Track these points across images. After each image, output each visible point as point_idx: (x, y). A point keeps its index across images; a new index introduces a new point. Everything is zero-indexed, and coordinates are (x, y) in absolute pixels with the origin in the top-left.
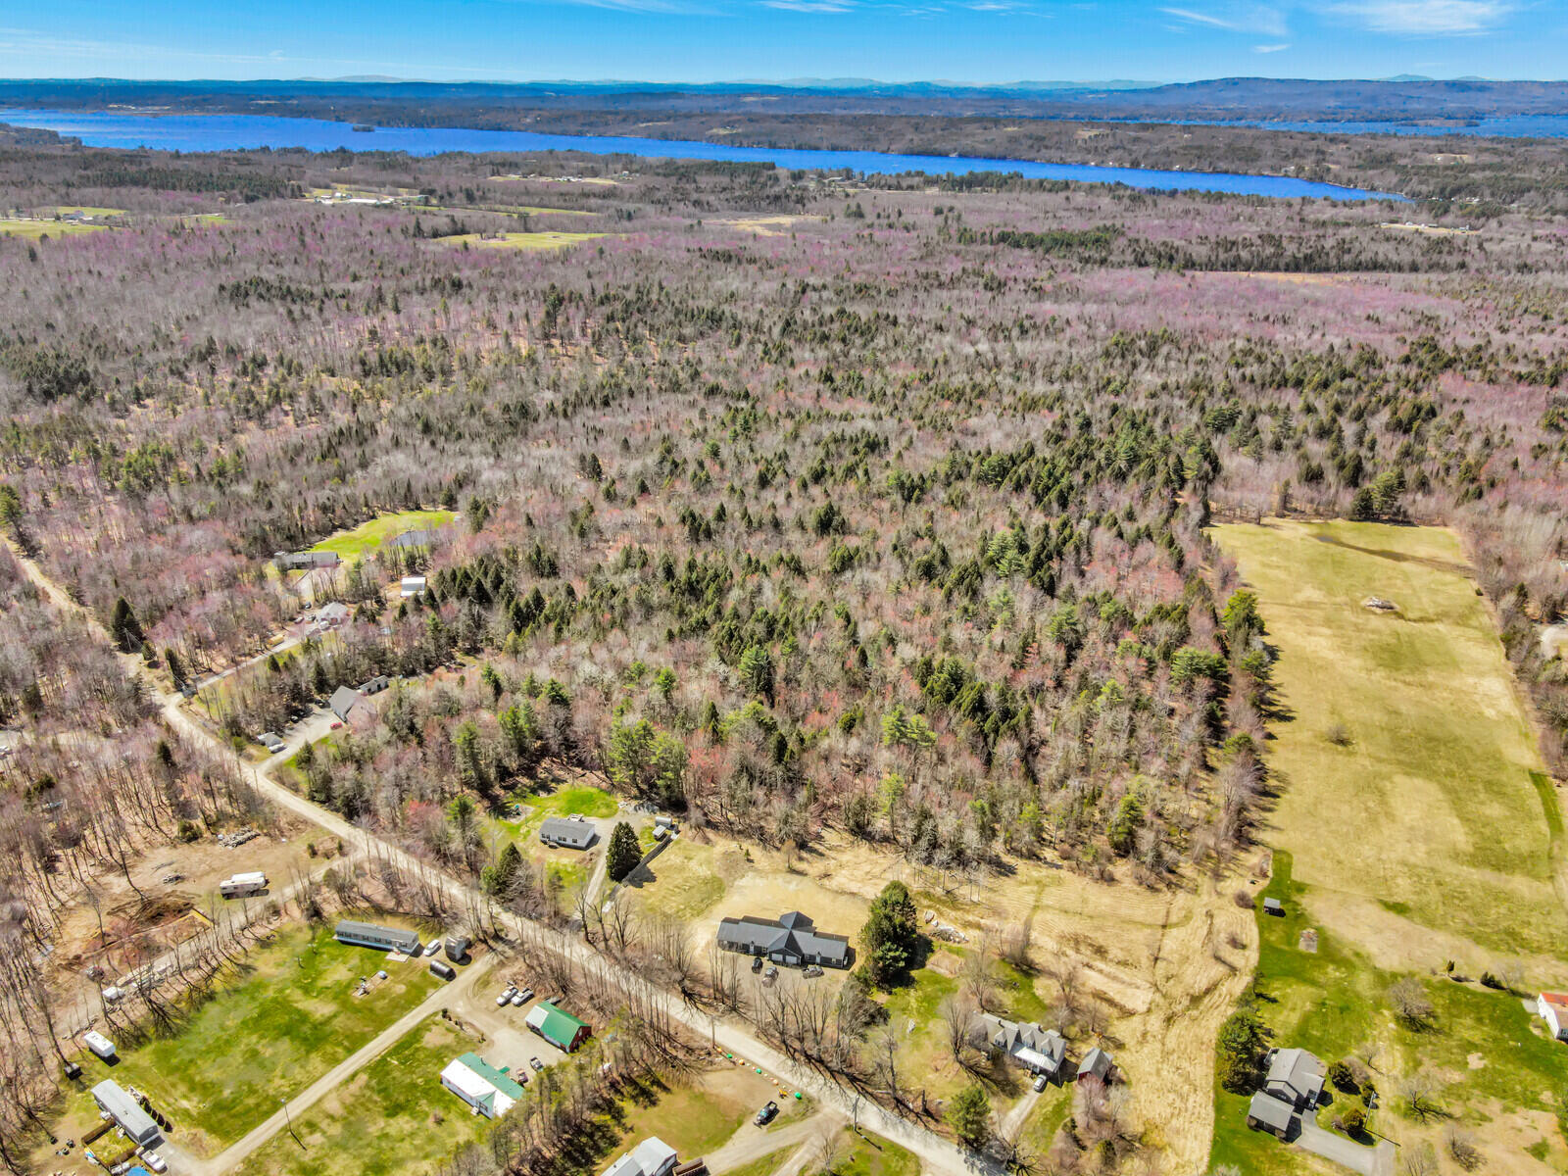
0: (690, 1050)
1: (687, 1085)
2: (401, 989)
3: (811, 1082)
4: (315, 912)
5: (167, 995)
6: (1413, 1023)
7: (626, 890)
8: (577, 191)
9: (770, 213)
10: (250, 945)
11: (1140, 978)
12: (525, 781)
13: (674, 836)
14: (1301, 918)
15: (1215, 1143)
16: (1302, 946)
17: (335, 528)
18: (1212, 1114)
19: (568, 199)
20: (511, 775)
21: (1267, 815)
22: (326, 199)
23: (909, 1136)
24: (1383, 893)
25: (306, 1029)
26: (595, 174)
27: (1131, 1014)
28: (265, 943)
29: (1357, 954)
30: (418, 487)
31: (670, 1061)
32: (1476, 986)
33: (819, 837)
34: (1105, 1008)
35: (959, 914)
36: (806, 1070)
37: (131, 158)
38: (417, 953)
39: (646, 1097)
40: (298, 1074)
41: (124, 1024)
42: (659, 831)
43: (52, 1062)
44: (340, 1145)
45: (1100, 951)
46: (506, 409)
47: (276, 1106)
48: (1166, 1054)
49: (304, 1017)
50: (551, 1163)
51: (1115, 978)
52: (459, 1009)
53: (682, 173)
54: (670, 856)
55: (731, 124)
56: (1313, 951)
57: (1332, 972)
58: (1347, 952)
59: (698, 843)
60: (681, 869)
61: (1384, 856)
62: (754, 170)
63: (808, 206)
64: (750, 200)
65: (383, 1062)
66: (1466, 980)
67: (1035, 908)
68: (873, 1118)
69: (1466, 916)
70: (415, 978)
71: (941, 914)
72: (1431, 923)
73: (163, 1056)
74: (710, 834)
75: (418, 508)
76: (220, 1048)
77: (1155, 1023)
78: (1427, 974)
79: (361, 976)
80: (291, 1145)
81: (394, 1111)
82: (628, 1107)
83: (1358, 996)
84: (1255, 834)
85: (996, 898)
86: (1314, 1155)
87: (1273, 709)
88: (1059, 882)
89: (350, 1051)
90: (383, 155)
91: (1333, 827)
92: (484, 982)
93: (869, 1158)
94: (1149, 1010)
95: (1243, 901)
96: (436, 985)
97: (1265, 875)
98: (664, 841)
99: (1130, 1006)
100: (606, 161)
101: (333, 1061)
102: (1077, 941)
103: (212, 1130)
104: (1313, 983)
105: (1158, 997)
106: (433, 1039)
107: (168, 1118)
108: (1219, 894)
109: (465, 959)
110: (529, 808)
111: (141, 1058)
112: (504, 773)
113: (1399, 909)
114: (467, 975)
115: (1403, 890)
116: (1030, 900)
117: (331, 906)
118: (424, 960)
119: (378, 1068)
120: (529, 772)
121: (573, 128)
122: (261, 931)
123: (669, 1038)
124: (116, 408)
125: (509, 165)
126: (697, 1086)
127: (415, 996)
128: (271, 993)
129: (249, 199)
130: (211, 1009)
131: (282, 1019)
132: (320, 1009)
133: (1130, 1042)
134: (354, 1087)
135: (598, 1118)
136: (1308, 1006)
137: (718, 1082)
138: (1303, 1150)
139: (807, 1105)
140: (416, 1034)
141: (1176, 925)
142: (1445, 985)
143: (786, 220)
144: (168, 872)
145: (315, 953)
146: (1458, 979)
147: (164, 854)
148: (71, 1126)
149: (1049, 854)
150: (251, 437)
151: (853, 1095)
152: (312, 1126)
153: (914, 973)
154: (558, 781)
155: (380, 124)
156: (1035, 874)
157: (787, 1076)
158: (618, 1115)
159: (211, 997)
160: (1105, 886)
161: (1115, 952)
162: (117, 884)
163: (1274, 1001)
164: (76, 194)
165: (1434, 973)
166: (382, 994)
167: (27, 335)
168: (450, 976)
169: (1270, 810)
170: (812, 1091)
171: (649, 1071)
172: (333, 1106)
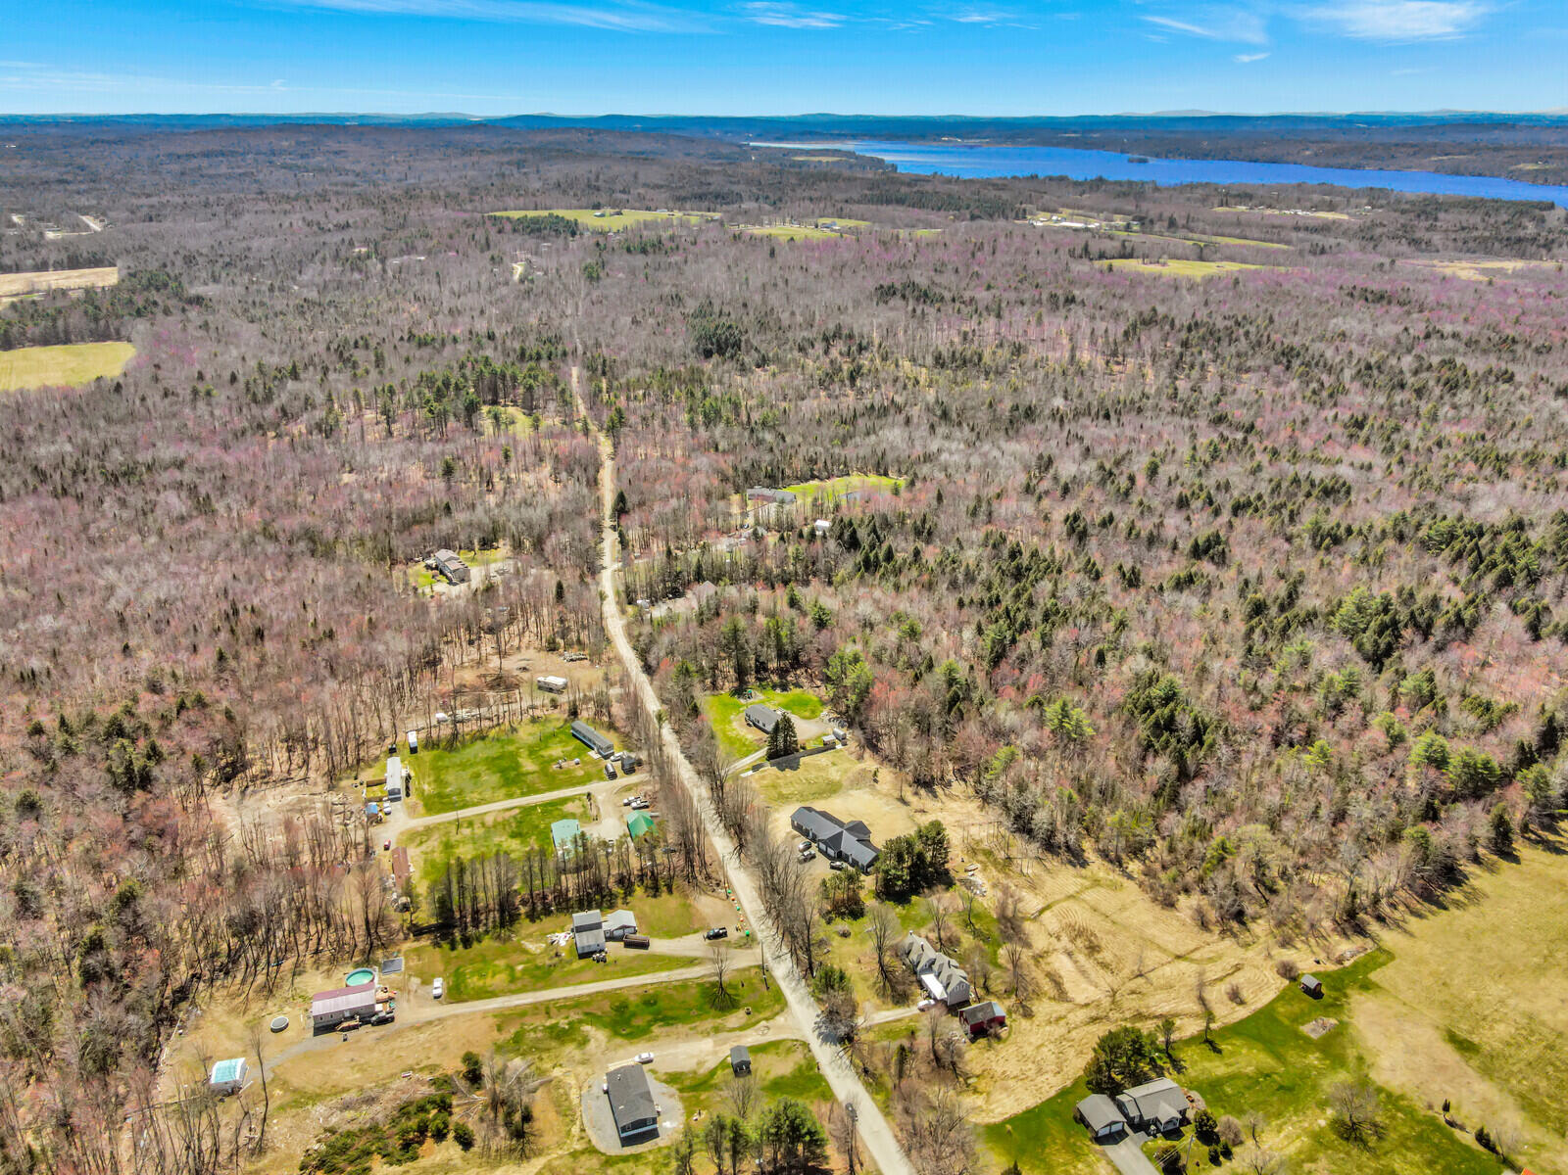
0: (708, 877)
1: (686, 896)
2: (580, 773)
3: (765, 931)
4: (574, 713)
5: (465, 729)
6: (1350, 1132)
7: (770, 770)
8: (1291, 223)
9: (1498, 255)
10: (526, 718)
11: (1106, 980)
12: (775, 678)
13: (839, 746)
14: (1335, 1007)
15: (1029, 1112)
16: (1306, 1029)
17: (813, 477)
18: (1053, 1093)
19: (1274, 232)
20: (766, 670)
21: (1413, 920)
22: (1041, 221)
23: (794, 990)
24: (1463, 1030)
25: (513, 774)
26: (1331, 208)
27: (1068, 1001)
28: (534, 720)
29: (1360, 1059)
30: (890, 456)
31: (690, 878)
32: (1468, 1139)
33: (949, 784)
34: (1047, 986)
35: (1001, 876)
36: (770, 922)
37: (916, 180)
38: (606, 757)
39: (655, 890)
40: (488, 795)
41: (434, 735)
42: (830, 738)
43: (389, 741)
44: (474, 840)
45: (1093, 949)
46: (1016, 408)
47: (465, 806)
48: (1062, 1038)
49: (518, 766)
50: (568, 900)
51: (1083, 972)
52: (600, 798)
53: (1429, 209)
54: (823, 759)
55: (1546, 159)
56: (1313, 1036)
57: (1313, 1059)
58: (1351, 1053)
59: (853, 757)
60: (821, 769)
61: (1512, 1002)
62: (1524, 209)
63: (1555, 250)
64: (1485, 240)
65: (534, 808)
66: (1462, 1128)
67: (1071, 897)
68: (783, 970)
69: (1543, 1084)
70: (593, 770)
71: (985, 869)
72: (1487, 1072)
73: (439, 758)
74: (868, 753)
75: (886, 474)
76: (463, 766)
77: (1082, 1015)
78: (1420, 1106)
79: (567, 757)
80: (453, 829)
81: (514, 835)
82: (639, 891)
83: (1314, 1087)
84: (1374, 927)
85: (1046, 877)
86: (1110, 1162)
87: (1552, 837)
88: (1115, 887)
89: (523, 794)
90: (1130, 183)
91: (1481, 956)
92: (628, 788)
93: (754, 990)
94: (1087, 1005)
95: (1288, 971)
96: (601, 779)
97: (1340, 961)
98: (828, 747)
99: (1071, 995)
100: (1356, 194)
101: (510, 796)
102: (1078, 933)
103: (426, 805)
104: (1280, 1058)
105: (1106, 1002)
106: (569, 807)
107: (412, 791)
108: (1269, 956)
109: (630, 770)
110: (758, 696)
111: (426, 755)
112: (761, 667)
113: (1464, 1046)
114: (624, 780)
115: (1492, 1037)
116: (1072, 890)
117: (587, 712)
118: (608, 763)
119: (528, 810)
120: (782, 673)
121: (1353, 160)
122: (538, 713)
123: (704, 865)
124: (743, 369)
125: (1245, 197)
126: (691, 900)
127: (581, 782)
128: (511, 748)
129: (973, 218)
130: (479, 744)
131: (504, 763)
132: (528, 765)
133: (1039, 1018)
134: (508, 814)
135: (617, 890)
136: (1250, 1070)
137: (707, 905)
138: (1104, 1155)
139: (749, 941)
140: (565, 801)
141: (1192, 961)
142: (1432, 1122)
143: (1511, 265)
144: (523, 664)
145: (554, 735)
146: (1451, 1124)
147: (531, 653)
148: (367, 775)
149: (1135, 866)
150: (816, 404)
151: (785, 950)
152: (471, 824)
153: (914, 898)
154: (797, 685)
155: (1157, 156)
156: (1101, 874)
157: (752, 920)
158: (629, 891)
159: (483, 738)
160: (1158, 908)
161: (1106, 955)
162: (495, 662)
163: (1219, 1052)
164: (847, 208)
165: (1430, 1107)
166: (568, 772)
167: (726, 310)
168: (613, 776)
169: (1420, 916)
170: (760, 936)
171: (671, 878)
172: (489, 820)
